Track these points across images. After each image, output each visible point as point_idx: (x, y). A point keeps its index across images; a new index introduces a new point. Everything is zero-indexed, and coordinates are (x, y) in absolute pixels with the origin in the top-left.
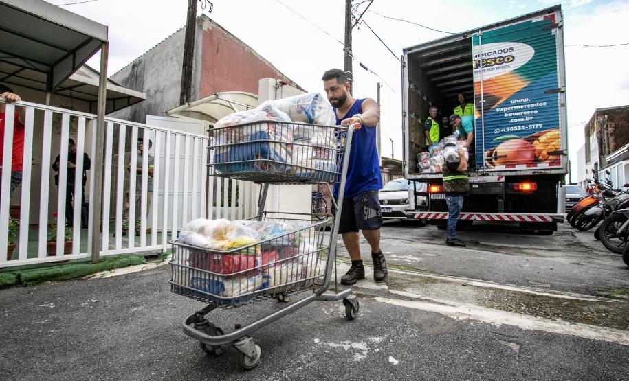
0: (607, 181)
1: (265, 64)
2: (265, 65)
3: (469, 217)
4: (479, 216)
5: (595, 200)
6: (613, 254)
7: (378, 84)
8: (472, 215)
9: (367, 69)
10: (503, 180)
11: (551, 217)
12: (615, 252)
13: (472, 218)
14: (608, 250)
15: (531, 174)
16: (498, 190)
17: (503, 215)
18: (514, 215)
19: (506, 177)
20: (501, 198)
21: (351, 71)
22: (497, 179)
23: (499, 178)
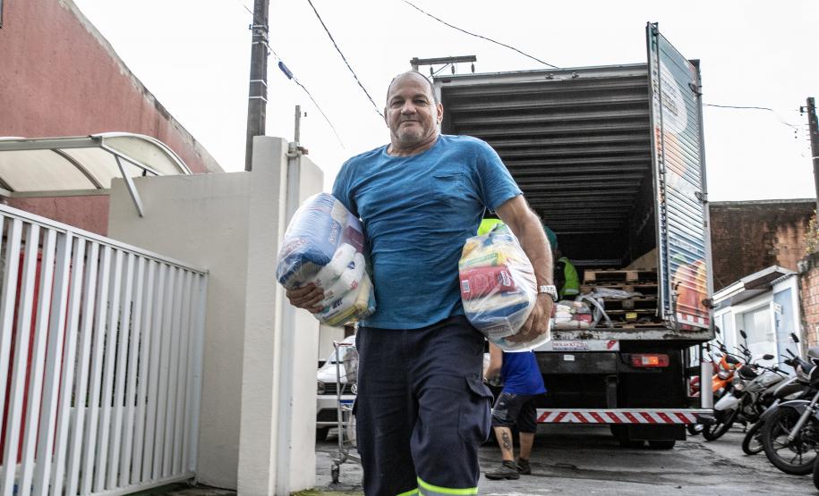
0: (743, 350)
1: (97, 42)
2: (99, 47)
3: (559, 417)
4: (577, 414)
5: (723, 382)
6: (788, 476)
7: (298, 108)
8: (563, 414)
9: (290, 78)
10: (616, 347)
11: (695, 415)
12: (788, 472)
13: (565, 420)
14: (776, 470)
15: (662, 338)
16: (605, 366)
17: (618, 412)
18: (636, 413)
19: (622, 342)
20: (613, 380)
21: (266, 81)
22: (606, 345)
23: (610, 344)
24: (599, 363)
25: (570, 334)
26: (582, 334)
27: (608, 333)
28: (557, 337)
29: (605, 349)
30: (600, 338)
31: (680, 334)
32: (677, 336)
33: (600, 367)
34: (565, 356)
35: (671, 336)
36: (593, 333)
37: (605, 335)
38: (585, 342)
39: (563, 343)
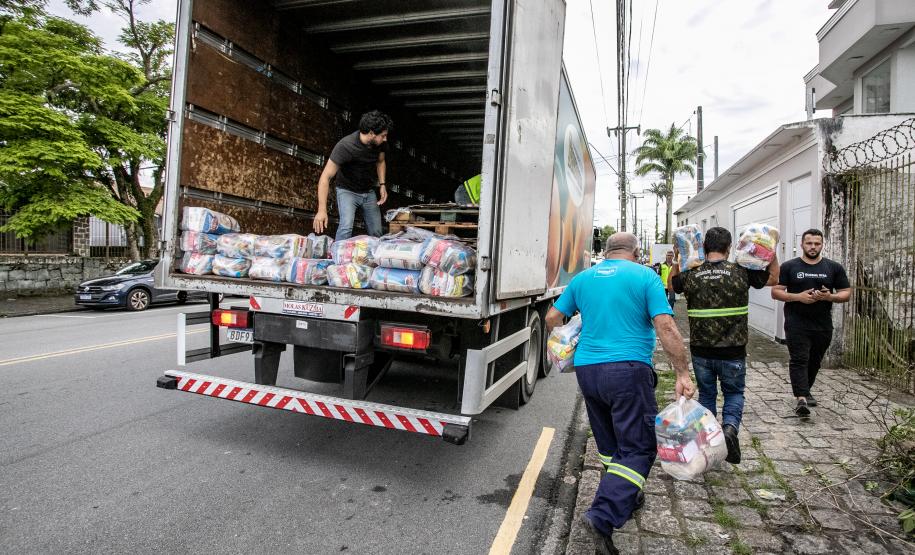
3: (283, 402)
13: (289, 406)
15: (414, 310)
16: (343, 341)
19: (363, 310)
20: (351, 360)
22: (344, 313)
23: (349, 312)
24: (335, 336)
25: (304, 293)
26: (317, 293)
27: (347, 296)
28: (289, 295)
29: (343, 318)
30: (338, 301)
31: (438, 306)
32: (434, 308)
33: (336, 342)
34: (298, 321)
35: (426, 307)
36: (330, 294)
37: (343, 298)
38: (320, 305)
39: (295, 304)
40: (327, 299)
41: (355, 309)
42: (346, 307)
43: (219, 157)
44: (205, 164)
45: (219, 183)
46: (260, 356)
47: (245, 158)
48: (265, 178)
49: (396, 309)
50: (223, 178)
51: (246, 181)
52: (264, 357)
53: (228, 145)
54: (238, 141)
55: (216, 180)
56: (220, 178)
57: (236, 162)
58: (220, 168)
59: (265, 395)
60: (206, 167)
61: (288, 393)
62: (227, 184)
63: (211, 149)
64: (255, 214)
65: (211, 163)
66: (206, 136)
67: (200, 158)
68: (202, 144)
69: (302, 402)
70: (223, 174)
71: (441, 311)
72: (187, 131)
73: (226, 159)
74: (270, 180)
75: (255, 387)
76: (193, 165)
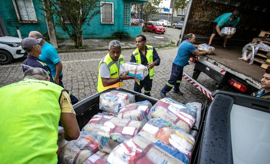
24: (216, 76)
25: (211, 61)
26: (215, 62)
27: (224, 66)
28: (207, 60)
29: (220, 72)
30: (220, 67)
31: (254, 82)
32: (252, 82)
33: (215, 78)
34: (207, 68)
35: (249, 81)
36: (218, 64)
37: (222, 66)
38: (215, 66)
39: (208, 63)
40: (217, 65)
41: (224, 71)
42: (222, 70)
43: (201, 9)
44: (196, 12)
45: (199, 18)
46: (195, 72)
47: (209, 8)
48: (214, 14)
49: (238, 76)
50: (201, 16)
51: (208, 16)
52: (196, 73)
53: (205, 4)
54: (208, 3)
55: (199, 17)
56: (200, 16)
57: (206, 10)
58: (200, 13)
59: (193, 82)
60: (196, 13)
61: (198, 84)
62: (201, 18)
63: (199, 7)
64: (208, 26)
65: (198, 11)
66: (199, 3)
67: (195, 10)
68: (197, 6)
69: (201, 88)
70: (201, 14)
71: (255, 84)
72: (193, 2)
73: (203, 9)
74: (216, 15)
75: (192, 79)
76: (193, 13)
